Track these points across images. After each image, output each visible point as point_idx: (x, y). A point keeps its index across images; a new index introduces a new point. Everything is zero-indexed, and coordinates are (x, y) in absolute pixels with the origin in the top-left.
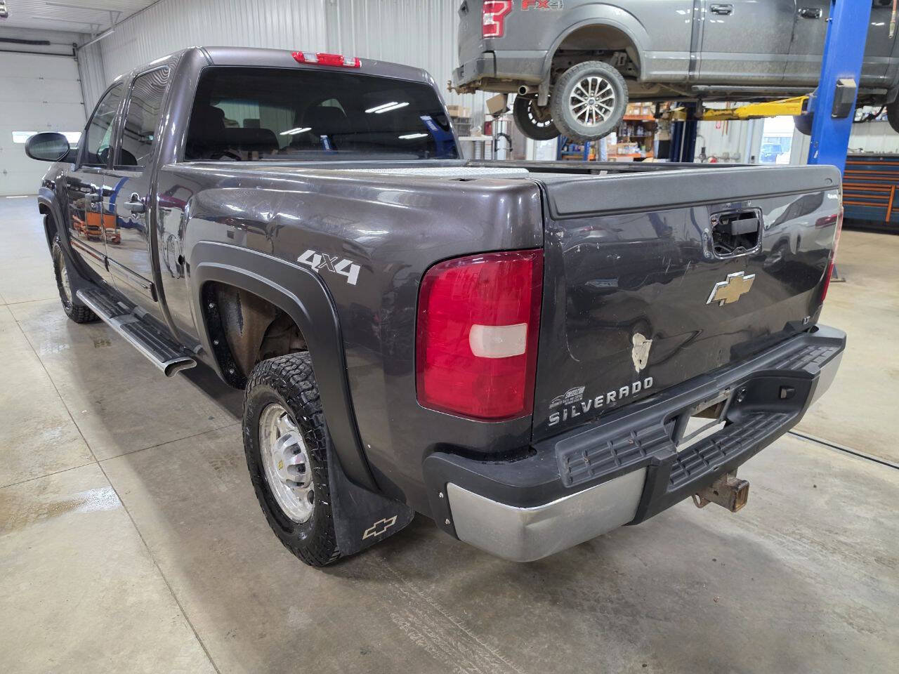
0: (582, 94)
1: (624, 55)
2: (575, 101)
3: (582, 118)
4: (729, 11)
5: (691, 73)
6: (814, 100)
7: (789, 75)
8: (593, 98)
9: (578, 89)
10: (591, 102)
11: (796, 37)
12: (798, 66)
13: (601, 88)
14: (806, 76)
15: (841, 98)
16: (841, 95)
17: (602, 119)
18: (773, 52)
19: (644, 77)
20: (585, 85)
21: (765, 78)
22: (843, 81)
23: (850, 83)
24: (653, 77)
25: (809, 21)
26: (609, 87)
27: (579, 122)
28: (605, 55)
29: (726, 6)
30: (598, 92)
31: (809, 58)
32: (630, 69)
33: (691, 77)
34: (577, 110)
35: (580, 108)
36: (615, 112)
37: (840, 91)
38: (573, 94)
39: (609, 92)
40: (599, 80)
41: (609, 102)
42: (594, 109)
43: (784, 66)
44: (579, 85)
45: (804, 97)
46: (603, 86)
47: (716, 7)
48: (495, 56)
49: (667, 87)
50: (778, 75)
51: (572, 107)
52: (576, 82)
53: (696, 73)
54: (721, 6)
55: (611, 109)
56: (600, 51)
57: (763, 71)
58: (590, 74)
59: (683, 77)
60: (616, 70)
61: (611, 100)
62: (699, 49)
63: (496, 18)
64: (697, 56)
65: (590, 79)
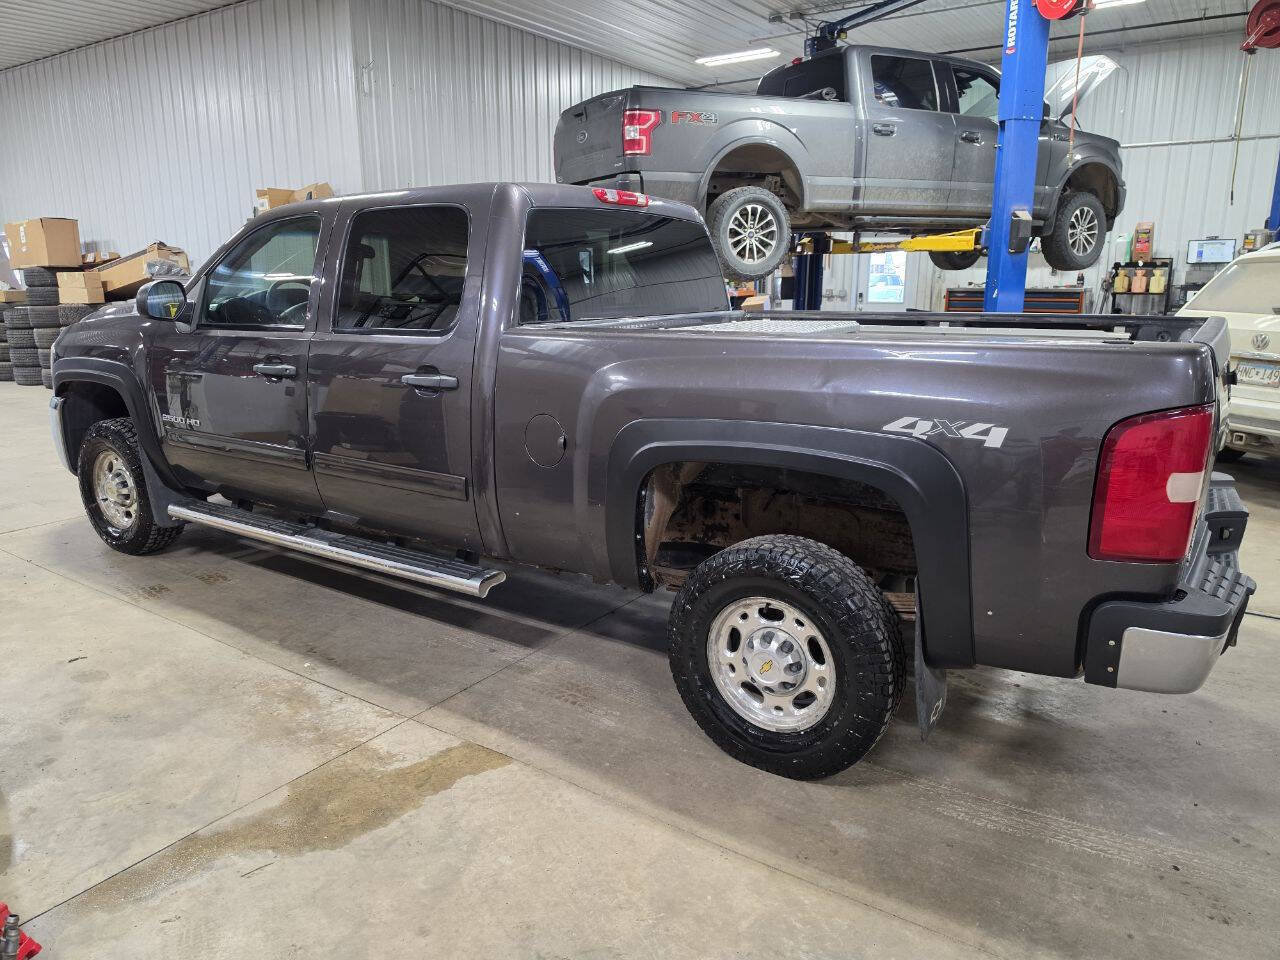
0: (740, 225)
1: (779, 179)
2: (734, 233)
3: (741, 254)
4: (892, 132)
5: (856, 202)
6: (987, 233)
7: (953, 205)
8: (753, 230)
9: (736, 219)
10: (751, 236)
11: (958, 162)
12: (961, 194)
13: (762, 218)
14: (969, 205)
15: (1018, 232)
16: (1018, 228)
17: (764, 255)
18: (936, 178)
19: (807, 207)
20: (744, 214)
21: (929, 208)
22: (1018, 213)
23: (1025, 215)
24: (815, 206)
25: (968, 146)
26: (770, 217)
27: (739, 258)
28: (757, 179)
29: (888, 126)
30: (759, 223)
31: (972, 186)
32: (792, 197)
33: (856, 207)
34: (736, 244)
35: (739, 242)
36: (777, 247)
37: (1016, 224)
38: (732, 226)
39: (769, 224)
40: (760, 208)
41: (770, 235)
42: (755, 243)
43: (948, 195)
44: (737, 214)
45: (976, 230)
46: (763, 216)
47: (879, 128)
48: (641, 178)
49: (821, 217)
50: (941, 205)
51: (731, 241)
52: (735, 211)
53: (860, 202)
54: (884, 126)
55: (773, 243)
56: (751, 174)
57: (926, 200)
58: (749, 202)
59: (847, 207)
60: (777, 198)
61: (772, 232)
62: (863, 175)
63: (642, 132)
64: (861, 182)
65: (749, 208)
